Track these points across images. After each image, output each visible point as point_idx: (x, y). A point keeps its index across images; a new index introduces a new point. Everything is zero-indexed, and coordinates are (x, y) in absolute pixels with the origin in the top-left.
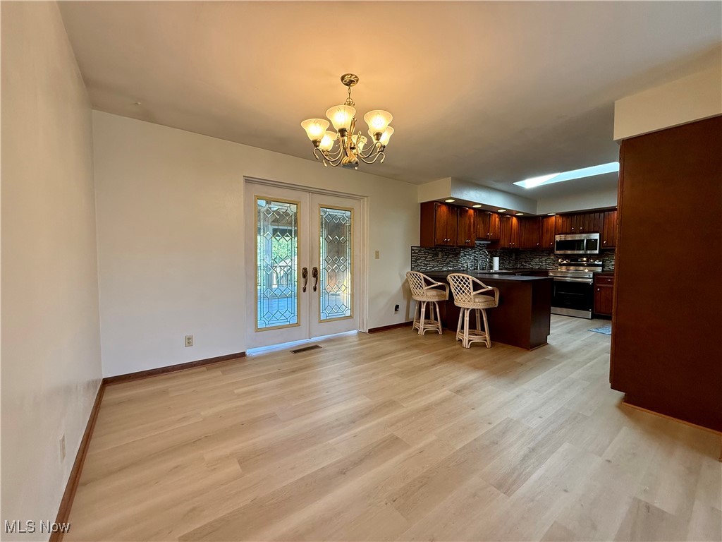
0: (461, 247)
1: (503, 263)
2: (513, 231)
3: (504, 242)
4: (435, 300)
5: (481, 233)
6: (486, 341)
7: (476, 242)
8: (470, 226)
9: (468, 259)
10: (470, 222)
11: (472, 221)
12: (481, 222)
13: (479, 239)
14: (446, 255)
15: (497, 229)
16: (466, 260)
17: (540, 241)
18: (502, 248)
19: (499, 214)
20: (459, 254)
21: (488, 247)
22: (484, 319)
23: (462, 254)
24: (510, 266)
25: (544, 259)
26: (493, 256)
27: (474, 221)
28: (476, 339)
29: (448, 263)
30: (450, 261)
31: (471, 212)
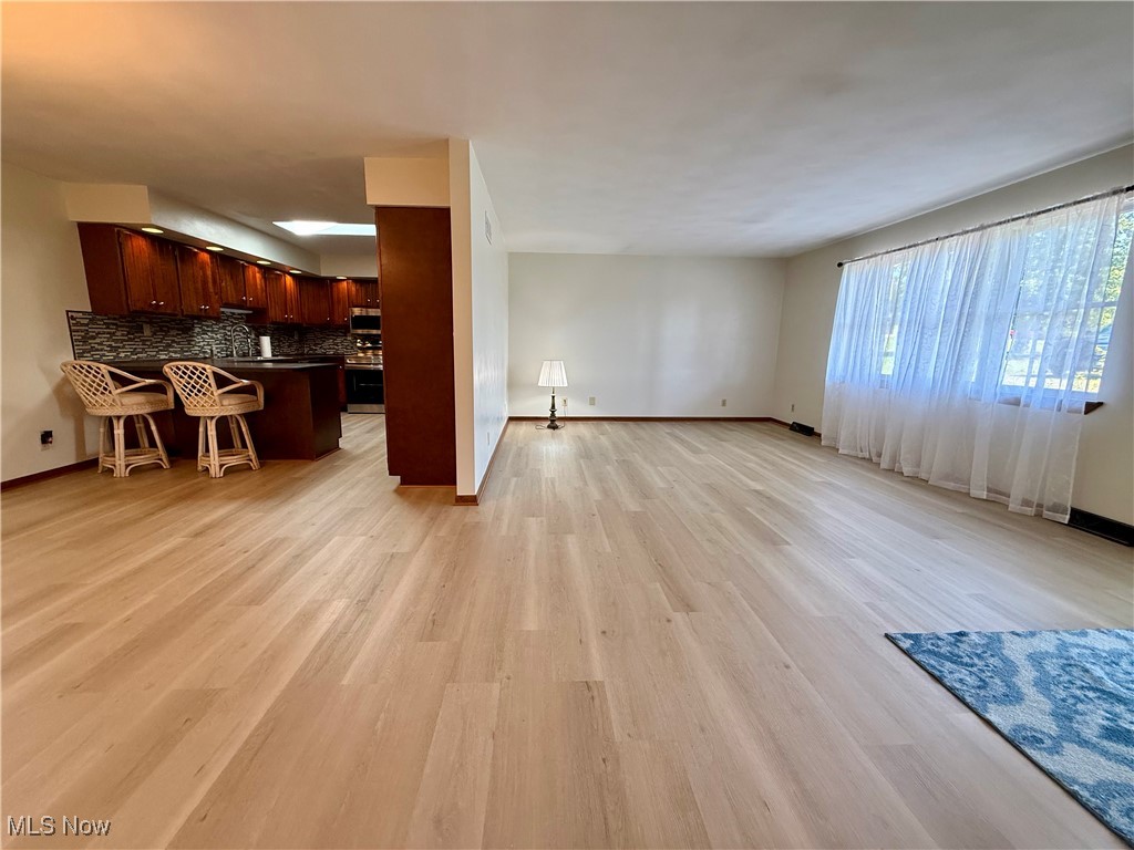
0: (193, 317)
1: (279, 346)
2: (289, 297)
3: (275, 313)
4: (145, 410)
5: (231, 296)
6: (251, 460)
7: (222, 310)
8: (205, 283)
9: (212, 338)
10: (205, 273)
11: (209, 273)
12: (228, 278)
13: (228, 305)
14: (161, 330)
15: (260, 291)
16: (208, 340)
17: (331, 314)
18: (273, 323)
19: (260, 266)
20: (191, 328)
21: (248, 319)
22: (244, 429)
23: (197, 330)
24: (292, 351)
25: (339, 340)
26: (259, 335)
27: (213, 273)
28: (232, 461)
29: (170, 346)
30: (173, 341)
31: (206, 257)
